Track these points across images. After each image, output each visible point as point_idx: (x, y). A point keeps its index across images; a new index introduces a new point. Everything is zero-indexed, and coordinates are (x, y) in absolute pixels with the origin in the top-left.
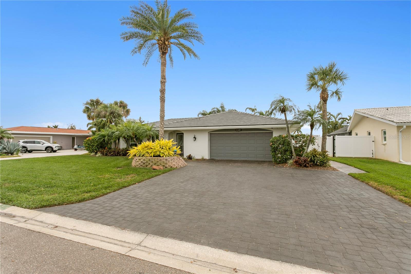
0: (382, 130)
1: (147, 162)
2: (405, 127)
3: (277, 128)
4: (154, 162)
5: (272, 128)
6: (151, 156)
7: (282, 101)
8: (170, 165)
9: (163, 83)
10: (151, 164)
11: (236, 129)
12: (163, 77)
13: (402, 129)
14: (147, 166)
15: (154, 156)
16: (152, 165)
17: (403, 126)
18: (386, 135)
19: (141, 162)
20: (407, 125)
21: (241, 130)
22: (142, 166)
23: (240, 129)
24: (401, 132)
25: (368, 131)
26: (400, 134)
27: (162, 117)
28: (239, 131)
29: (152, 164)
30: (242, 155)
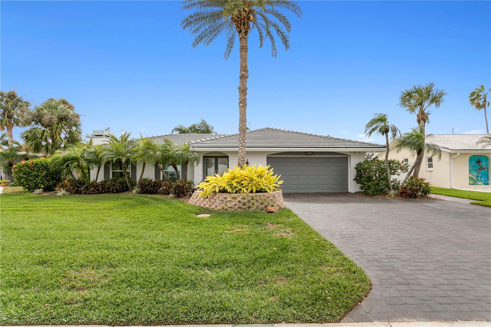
0: (426, 157)
1: (249, 202)
2: (459, 154)
3: (359, 152)
4: (261, 201)
5: (354, 152)
6: (252, 192)
7: (382, 119)
8: (279, 205)
9: (243, 78)
10: (256, 204)
11: (306, 152)
12: (244, 69)
13: (455, 156)
14: (249, 207)
15: (257, 192)
16: (257, 206)
17: (457, 153)
18: (432, 162)
19: (238, 202)
20: (460, 152)
21: (313, 153)
22: (240, 208)
23: (311, 152)
24: (453, 159)
25: (403, 158)
26: (452, 161)
27: (243, 129)
28: (309, 155)
29: (258, 204)
30: (310, 185)
